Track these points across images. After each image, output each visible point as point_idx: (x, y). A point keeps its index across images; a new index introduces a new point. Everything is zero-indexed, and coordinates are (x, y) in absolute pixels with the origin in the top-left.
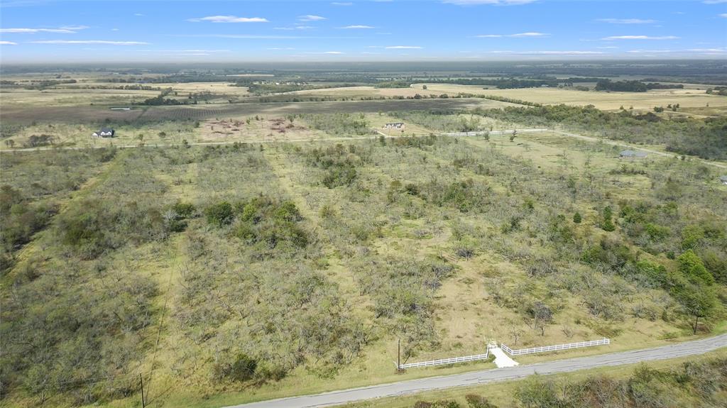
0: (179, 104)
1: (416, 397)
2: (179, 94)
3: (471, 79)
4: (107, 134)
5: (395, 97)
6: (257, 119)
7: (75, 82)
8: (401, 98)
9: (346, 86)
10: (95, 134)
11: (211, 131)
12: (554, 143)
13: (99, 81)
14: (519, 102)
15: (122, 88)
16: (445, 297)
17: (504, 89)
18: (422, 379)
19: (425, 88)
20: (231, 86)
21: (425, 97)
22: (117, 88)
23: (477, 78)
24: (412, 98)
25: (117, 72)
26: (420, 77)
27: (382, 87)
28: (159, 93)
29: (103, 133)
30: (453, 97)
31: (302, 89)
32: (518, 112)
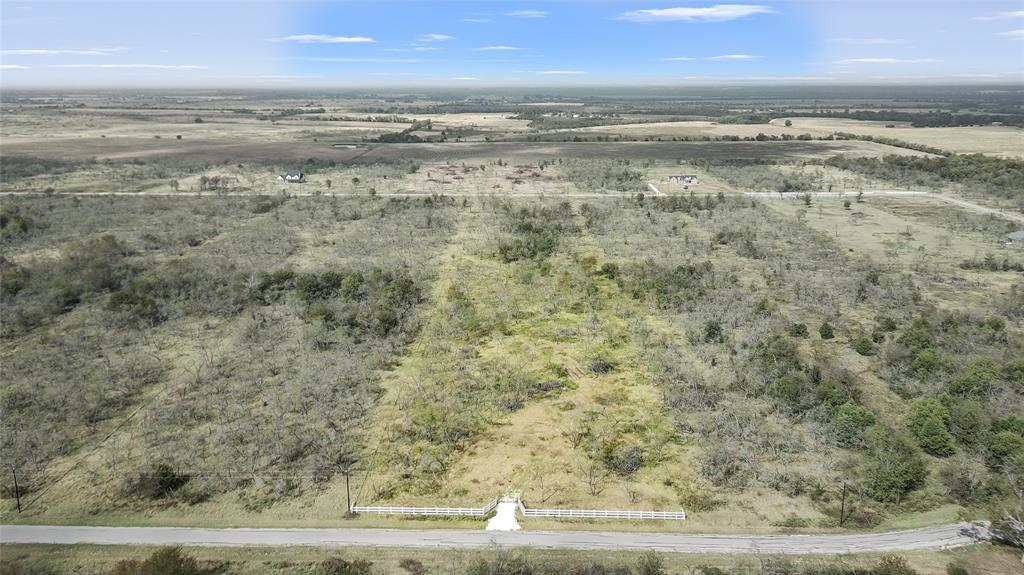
0: (421, 141)
1: (338, 552)
2: (433, 128)
3: (877, 111)
4: (294, 178)
5: (726, 138)
6: (500, 164)
7: (323, 111)
8: (735, 139)
9: (672, 120)
10: (280, 178)
11: (427, 178)
12: (915, 215)
13: (353, 110)
14: (921, 149)
15: (369, 120)
16: (511, 425)
17: (923, 127)
18: (369, 530)
19: (788, 124)
20: (511, 118)
21: (774, 138)
22: (363, 120)
23: (889, 110)
24: (753, 139)
25: (383, 99)
26: (802, 108)
27: (724, 122)
28: (409, 126)
29: (289, 177)
30: (820, 139)
31: (604, 124)
32: (900, 163)
